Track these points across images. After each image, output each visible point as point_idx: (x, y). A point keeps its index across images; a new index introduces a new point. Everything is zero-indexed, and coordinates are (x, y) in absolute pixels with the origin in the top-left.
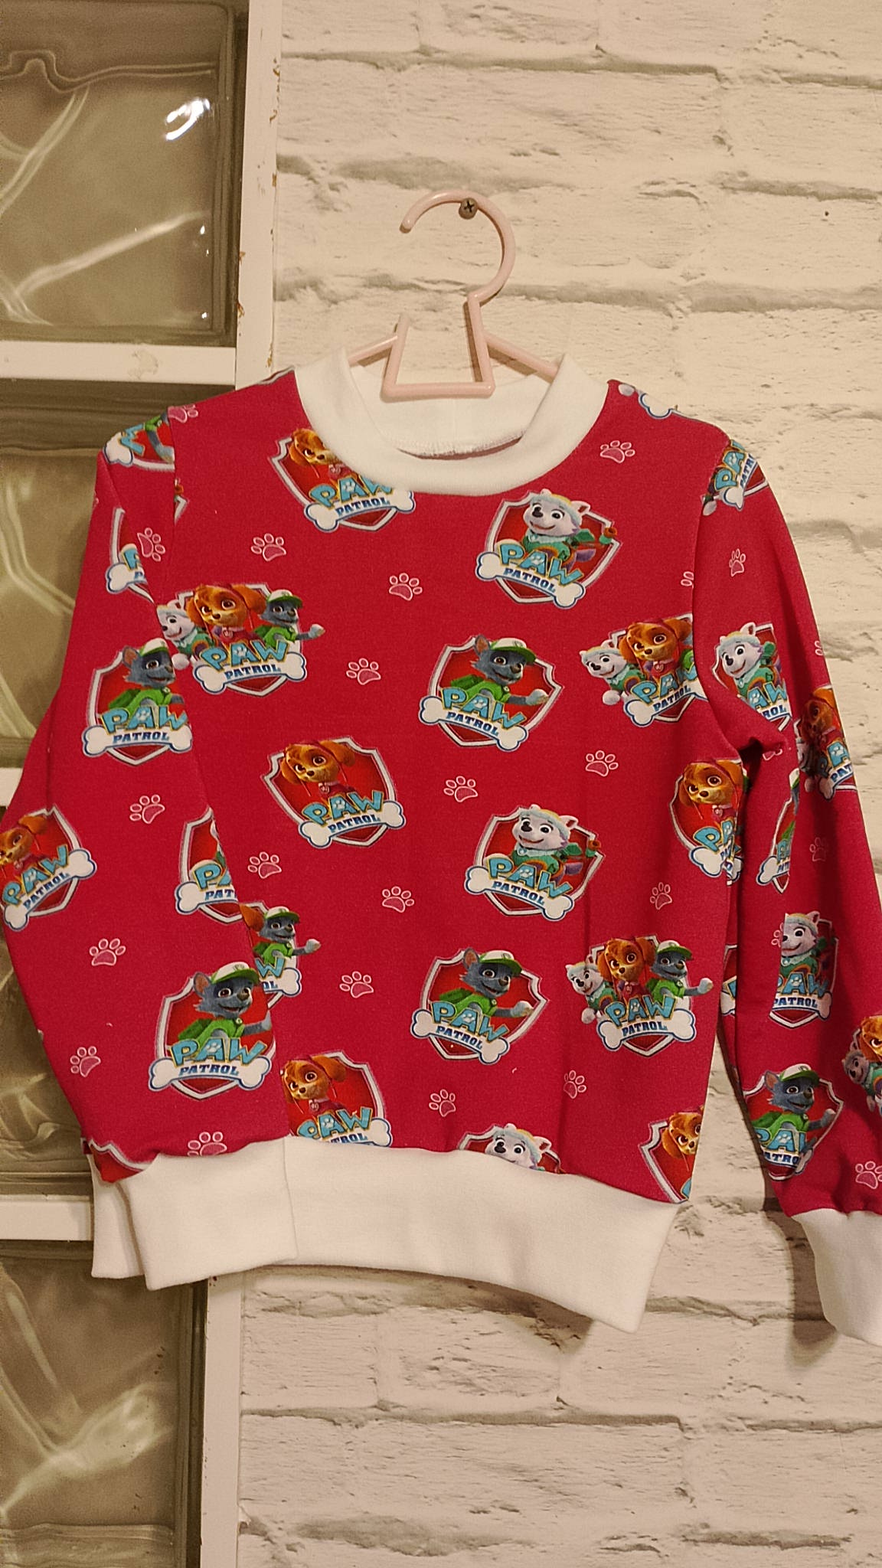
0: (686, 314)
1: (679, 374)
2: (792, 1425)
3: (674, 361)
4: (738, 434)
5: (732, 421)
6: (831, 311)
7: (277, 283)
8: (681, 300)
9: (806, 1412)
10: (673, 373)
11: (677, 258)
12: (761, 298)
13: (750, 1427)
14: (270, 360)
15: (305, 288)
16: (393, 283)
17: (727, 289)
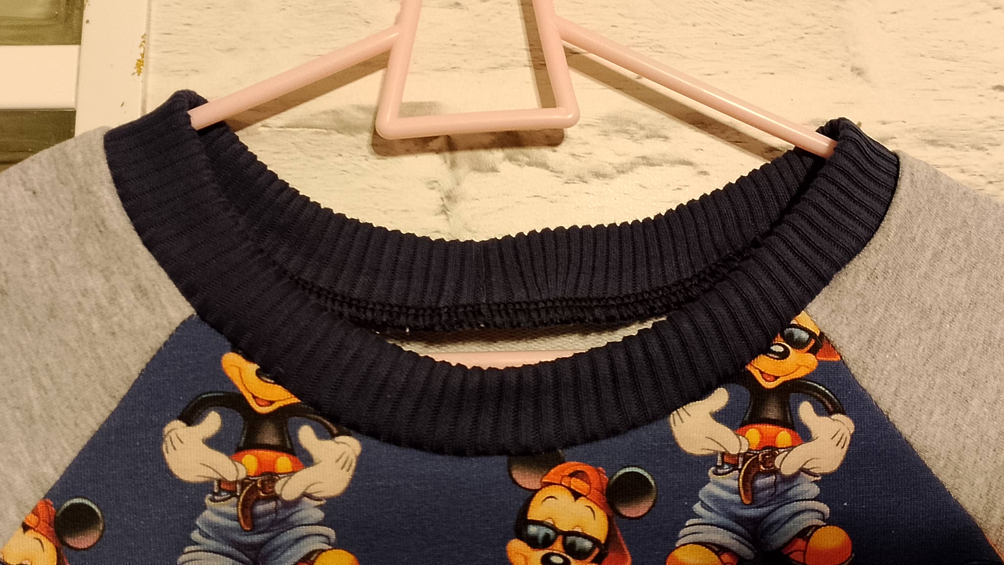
1: (858, 71)
3: (847, 49)
4: (964, 168)
5: (952, 147)
10: (847, 70)
14: (140, 65)
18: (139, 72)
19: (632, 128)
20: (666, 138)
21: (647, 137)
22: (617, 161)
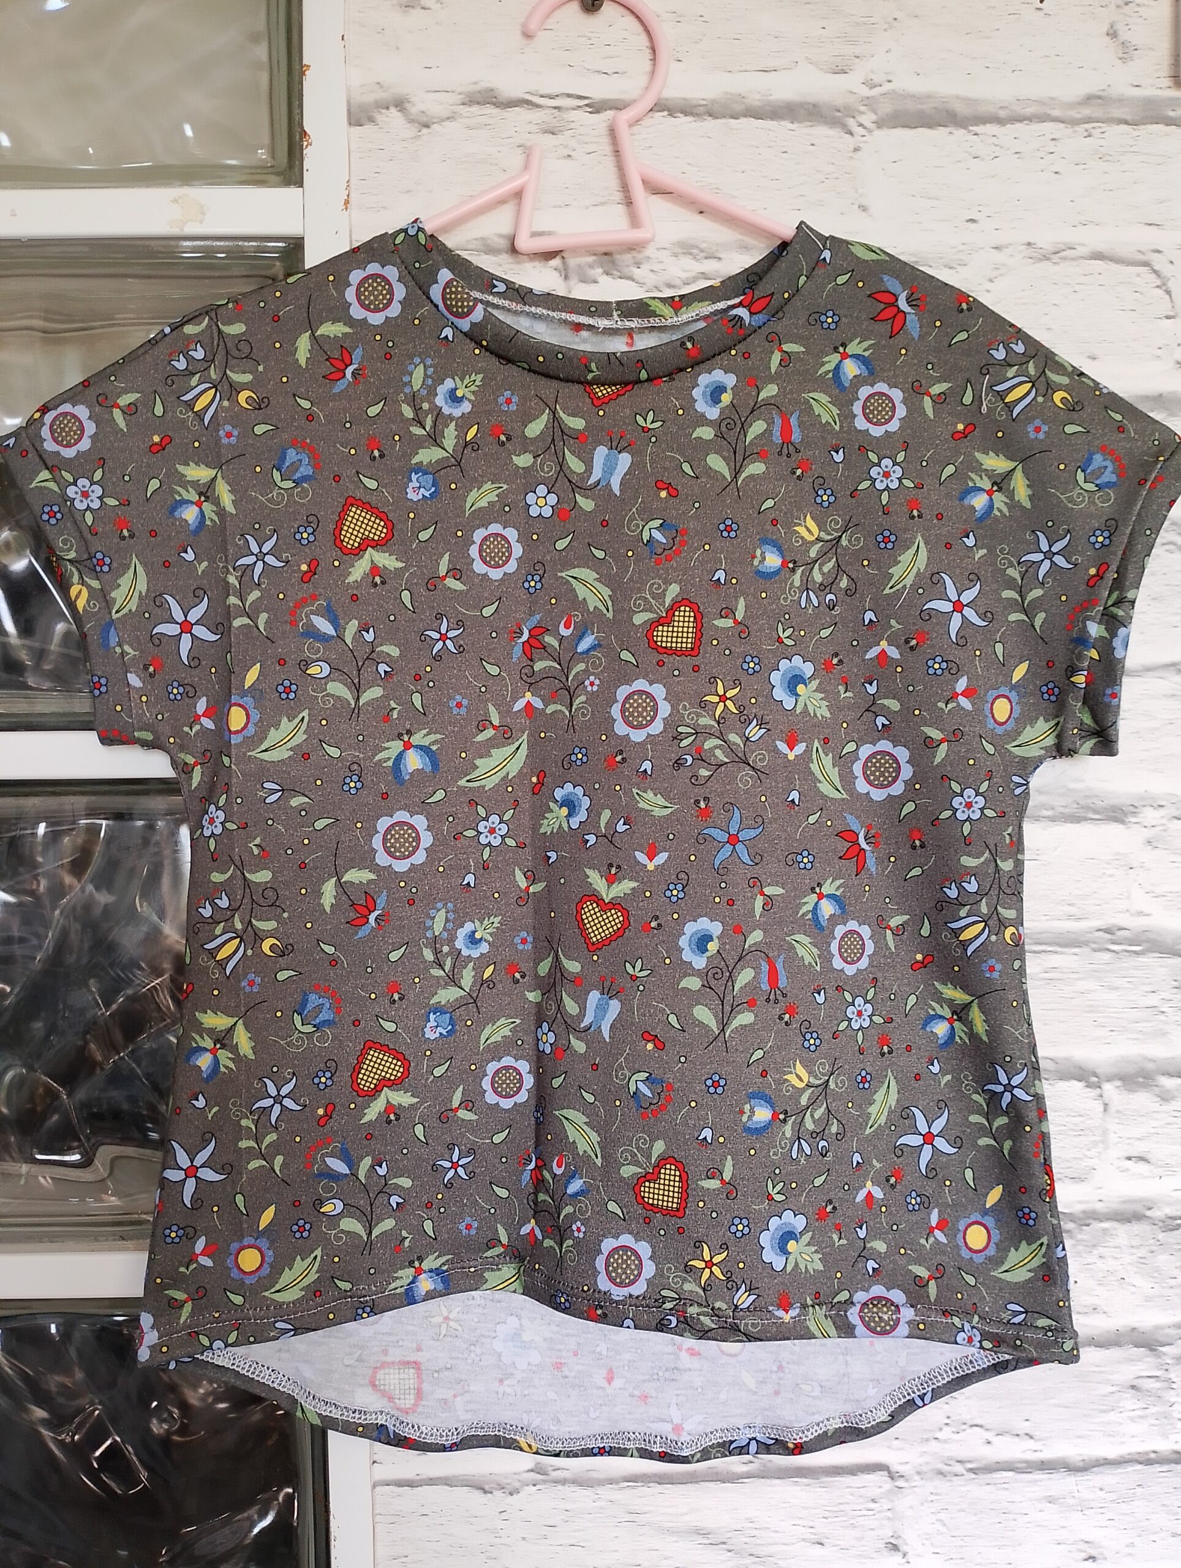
0: (870, 131)
1: (863, 208)
2: (1019, 1465)
3: (856, 191)
5: (930, 267)
6: (1048, 127)
7: (352, 101)
8: (863, 113)
9: (1036, 1451)
11: (857, 60)
12: (960, 108)
13: (970, 1470)
14: (347, 202)
15: (387, 108)
16: (500, 99)
17: (919, 99)
18: (346, 209)
19: (695, 251)
20: (720, 258)
21: (706, 258)
22: (684, 275)
